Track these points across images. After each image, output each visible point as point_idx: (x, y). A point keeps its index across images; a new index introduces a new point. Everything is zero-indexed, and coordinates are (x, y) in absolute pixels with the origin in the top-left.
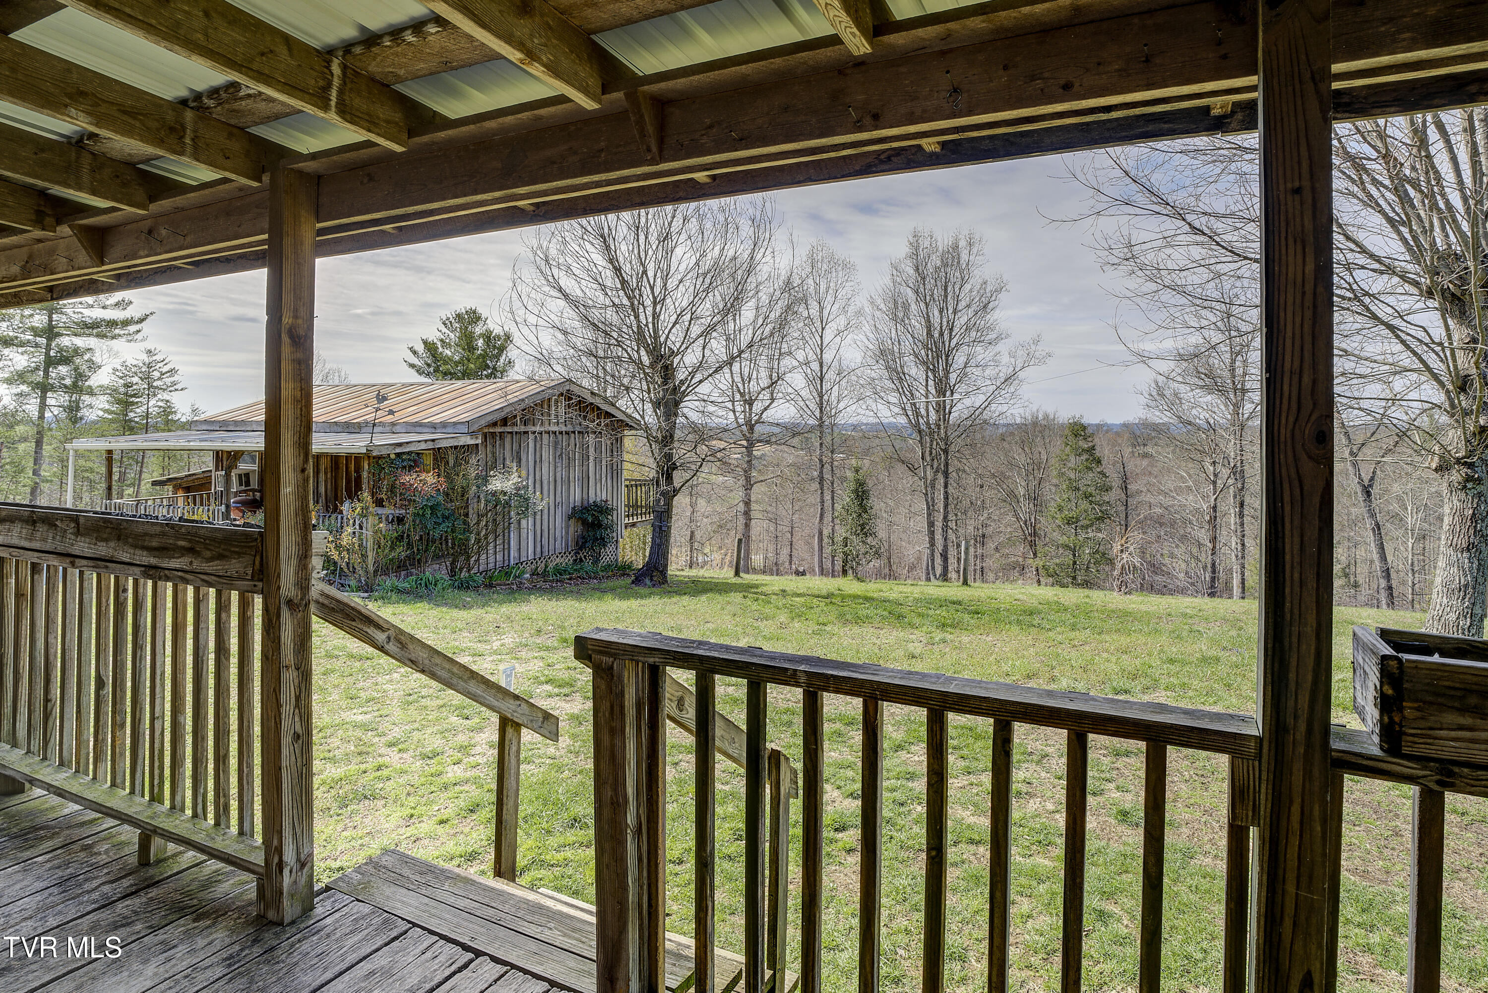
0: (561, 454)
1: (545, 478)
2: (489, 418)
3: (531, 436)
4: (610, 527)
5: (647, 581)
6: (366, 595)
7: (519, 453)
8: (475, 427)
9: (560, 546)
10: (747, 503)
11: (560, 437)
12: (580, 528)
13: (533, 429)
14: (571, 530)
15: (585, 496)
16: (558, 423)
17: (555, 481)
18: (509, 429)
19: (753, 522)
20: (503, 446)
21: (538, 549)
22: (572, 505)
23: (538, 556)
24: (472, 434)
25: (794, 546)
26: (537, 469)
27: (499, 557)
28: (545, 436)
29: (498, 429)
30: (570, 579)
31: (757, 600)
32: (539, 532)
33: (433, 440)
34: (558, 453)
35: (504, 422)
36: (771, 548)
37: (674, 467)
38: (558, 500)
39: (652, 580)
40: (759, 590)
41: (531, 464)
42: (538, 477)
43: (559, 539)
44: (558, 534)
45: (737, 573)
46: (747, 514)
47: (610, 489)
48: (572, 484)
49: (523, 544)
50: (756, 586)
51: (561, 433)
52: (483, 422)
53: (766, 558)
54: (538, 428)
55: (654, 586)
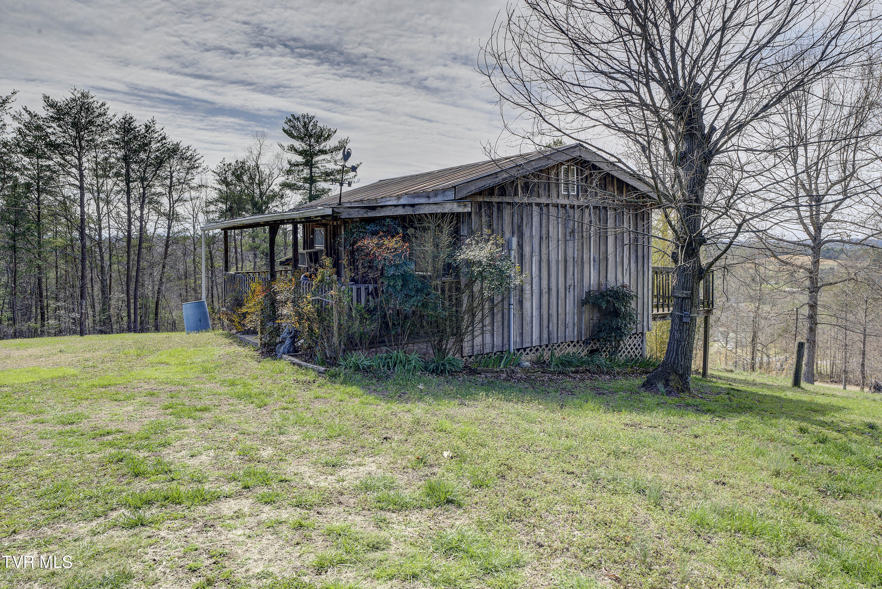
0: (573, 232)
1: (553, 257)
2: (481, 184)
3: (536, 210)
4: (629, 317)
5: (660, 386)
6: (322, 369)
7: (520, 227)
8: (463, 193)
9: (571, 334)
10: (813, 306)
11: (571, 211)
12: (596, 316)
13: (538, 200)
14: (586, 317)
15: (603, 281)
16: (568, 196)
17: (566, 261)
18: (507, 199)
19: (819, 326)
20: (501, 217)
21: (545, 336)
22: (586, 289)
23: (545, 342)
24: (459, 201)
25: (867, 356)
26: (544, 246)
27: (498, 341)
28: (553, 210)
29: (495, 199)
30: (577, 372)
31: (823, 441)
32: (545, 316)
33: (413, 206)
34: (569, 230)
35: (502, 190)
36: (839, 355)
37: (702, 241)
38: (569, 282)
39: (666, 385)
40: (827, 419)
41: (536, 241)
42: (545, 258)
43: (571, 325)
44: (569, 319)
45: (796, 383)
46: (812, 318)
47: (633, 274)
48: (586, 266)
49: (527, 328)
50: (822, 410)
51: (572, 207)
52: (473, 188)
53: (833, 364)
54: (543, 200)
55: (669, 393)
